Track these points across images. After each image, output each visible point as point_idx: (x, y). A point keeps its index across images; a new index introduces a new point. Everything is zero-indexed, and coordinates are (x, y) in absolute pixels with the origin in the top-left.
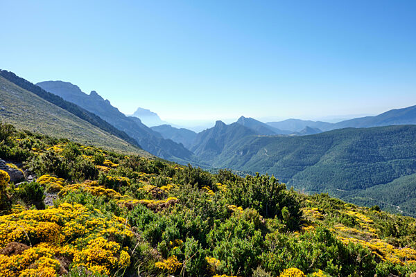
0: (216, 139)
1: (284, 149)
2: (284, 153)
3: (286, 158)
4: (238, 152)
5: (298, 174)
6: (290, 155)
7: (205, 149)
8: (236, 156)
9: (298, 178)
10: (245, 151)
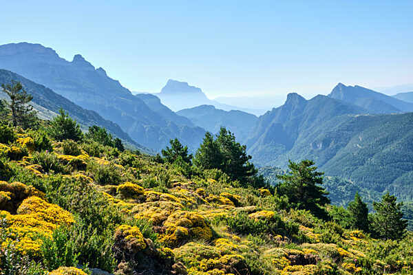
0: (284, 126)
1: (387, 134)
2: (385, 142)
3: (389, 149)
4: (315, 145)
5: (404, 176)
6: (395, 143)
7: (265, 142)
8: (312, 152)
9: (403, 183)
10: (326, 142)
